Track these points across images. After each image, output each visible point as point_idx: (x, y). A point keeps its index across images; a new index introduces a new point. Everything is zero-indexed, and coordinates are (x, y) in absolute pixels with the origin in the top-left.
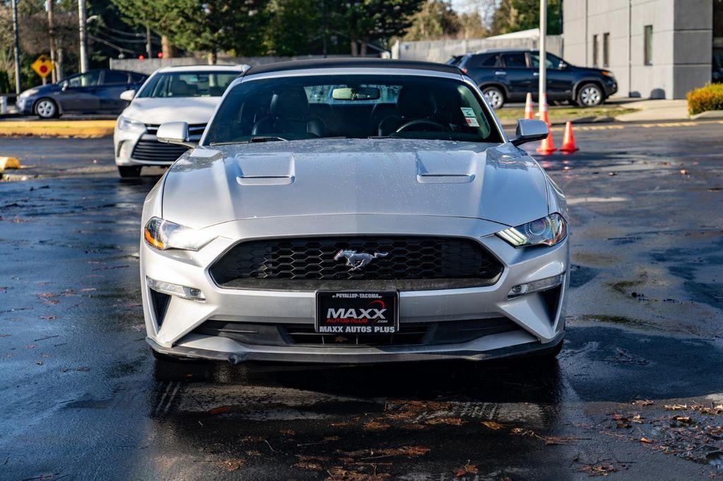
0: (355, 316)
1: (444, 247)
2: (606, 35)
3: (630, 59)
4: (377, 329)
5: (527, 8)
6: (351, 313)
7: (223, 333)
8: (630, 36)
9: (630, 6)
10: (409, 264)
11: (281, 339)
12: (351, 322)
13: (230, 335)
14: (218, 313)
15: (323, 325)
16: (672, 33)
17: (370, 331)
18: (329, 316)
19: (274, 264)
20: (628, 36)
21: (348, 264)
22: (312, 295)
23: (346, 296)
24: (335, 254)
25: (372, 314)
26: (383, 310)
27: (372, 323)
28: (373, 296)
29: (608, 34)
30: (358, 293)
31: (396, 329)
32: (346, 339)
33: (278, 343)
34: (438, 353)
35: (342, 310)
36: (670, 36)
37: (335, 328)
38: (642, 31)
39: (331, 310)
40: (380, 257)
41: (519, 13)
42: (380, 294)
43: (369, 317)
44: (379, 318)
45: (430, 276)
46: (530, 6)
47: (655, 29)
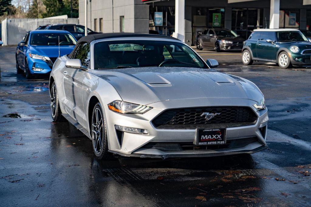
0: (211, 138)
1: (238, 110)
2: (101, 19)
3: (113, 30)
4: (218, 142)
5: (50, 5)
6: (210, 137)
7: (154, 147)
8: (113, 20)
9: (113, 8)
10: (226, 117)
11: (179, 149)
12: (209, 140)
13: (158, 148)
14: (156, 139)
15: (200, 142)
16: (133, 19)
17: (216, 143)
18: (202, 139)
19: (177, 118)
20: (112, 20)
21: (206, 118)
22: (196, 130)
23: (208, 130)
24: (201, 114)
25: (217, 137)
26: (220, 135)
27: (216, 140)
28: (217, 130)
29: (102, 19)
30: (212, 129)
31: (225, 142)
32: (199, 148)
33: (177, 150)
34: (236, 151)
35: (206, 136)
36: (133, 21)
37: (204, 143)
38: (119, 18)
39: (203, 136)
40: (217, 115)
41: (47, 7)
42: (219, 129)
43: (215, 138)
44: (219, 138)
45: (233, 122)
46: (52, 5)
47: (125, 17)
